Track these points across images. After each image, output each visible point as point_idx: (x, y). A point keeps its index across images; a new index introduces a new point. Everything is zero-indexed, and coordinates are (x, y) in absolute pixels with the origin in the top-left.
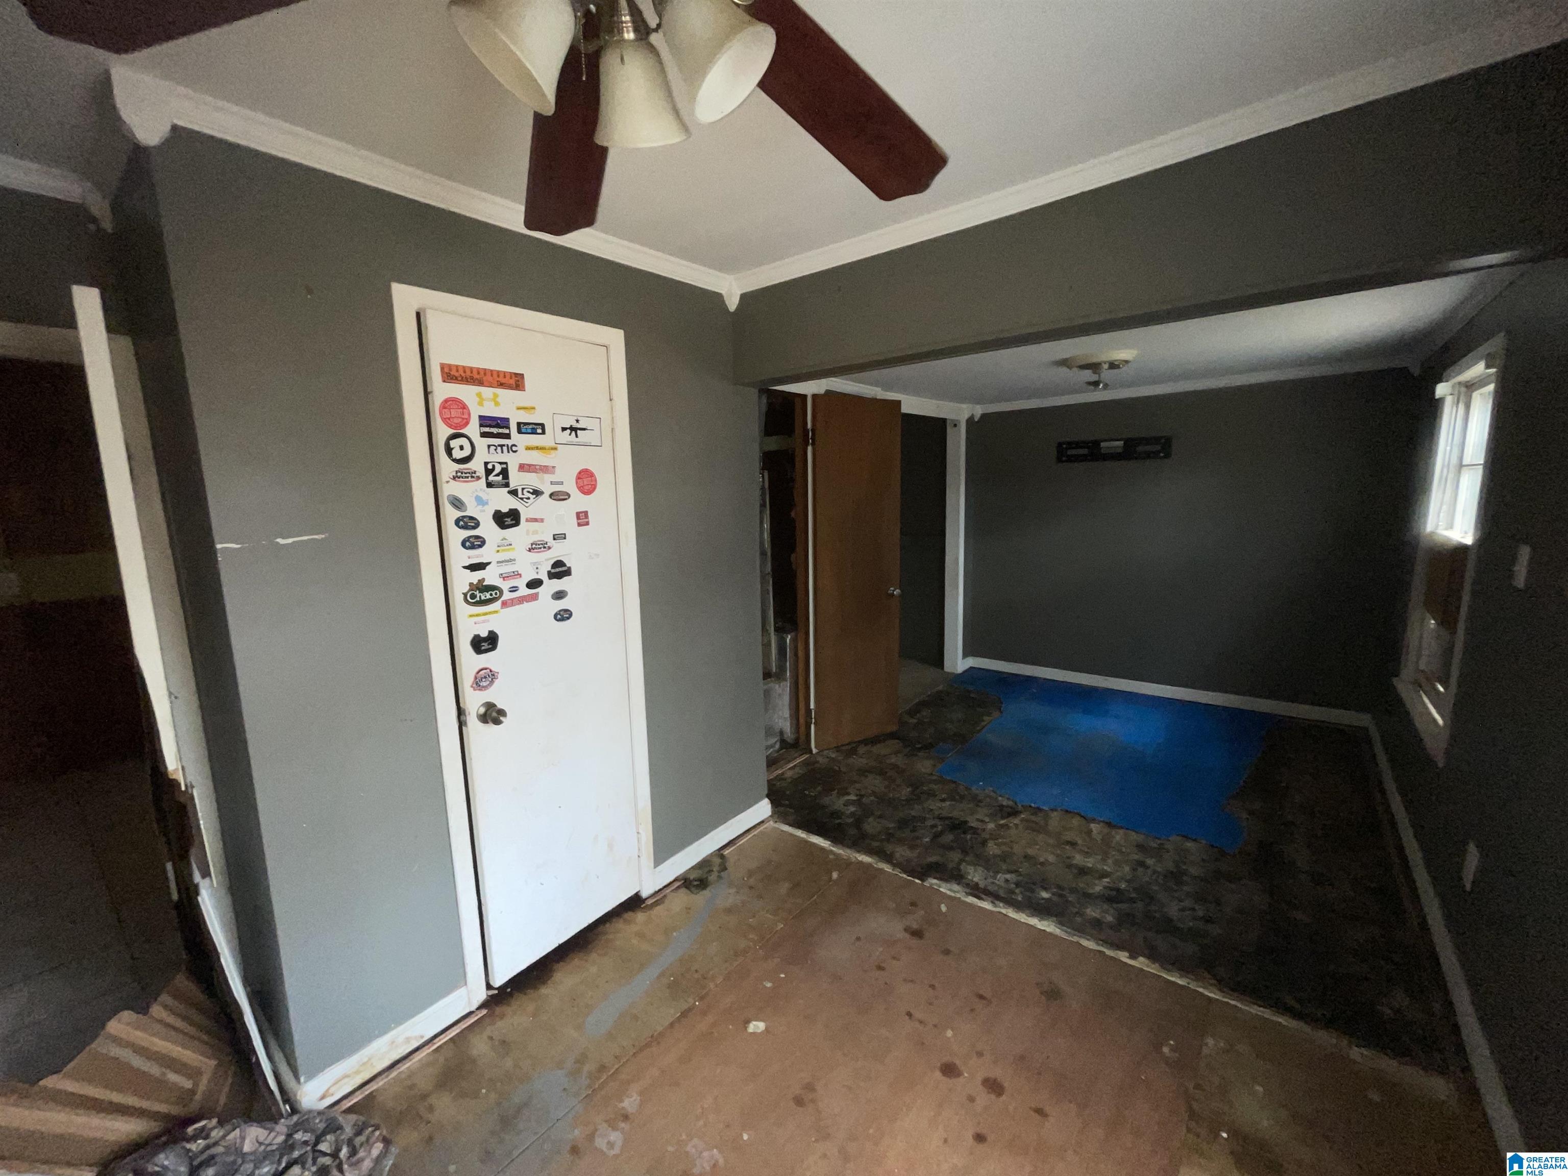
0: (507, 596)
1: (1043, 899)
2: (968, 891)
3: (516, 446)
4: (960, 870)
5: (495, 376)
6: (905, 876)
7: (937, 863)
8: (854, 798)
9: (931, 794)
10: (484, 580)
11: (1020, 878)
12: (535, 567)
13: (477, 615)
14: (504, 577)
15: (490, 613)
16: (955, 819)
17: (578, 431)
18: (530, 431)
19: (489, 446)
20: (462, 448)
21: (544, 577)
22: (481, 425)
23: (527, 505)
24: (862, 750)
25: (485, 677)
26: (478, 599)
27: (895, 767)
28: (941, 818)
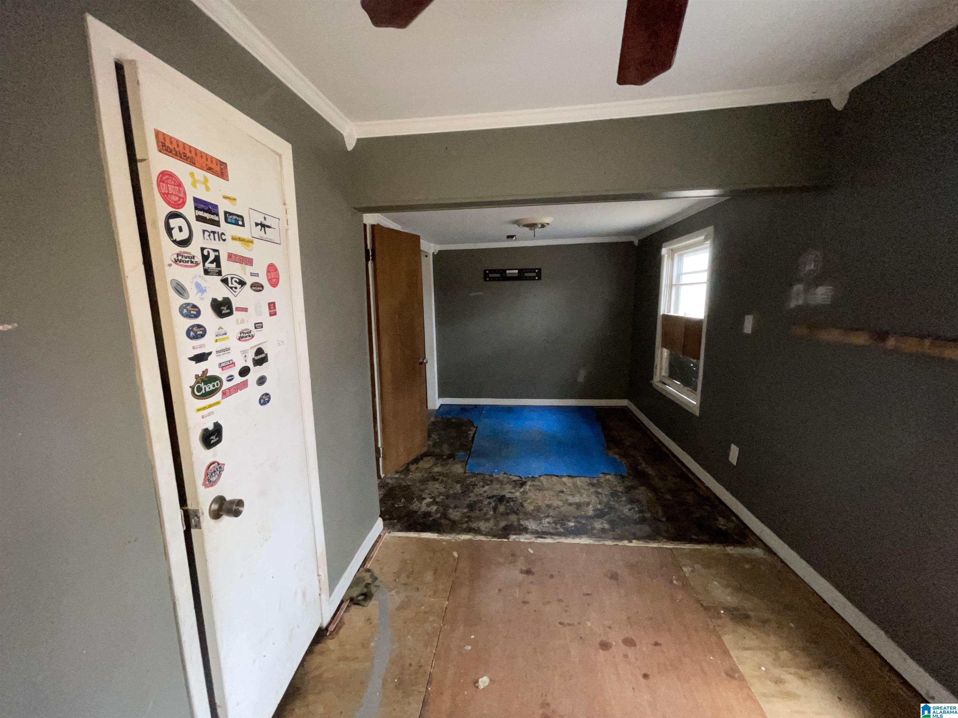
0: (226, 385)
1: (572, 527)
2: (536, 536)
3: (224, 235)
4: (522, 525)
5: (204, 158)
6: (496, 539)
7: (506, 526)
8: (431, 500)
9: (475, 485)
10: (207, 371)
11: (554, 519)
12: (244, 355)
13: (204, 408)
14: (223, 367)
15: (214, 405)
16: (497, 496)
17: (266, 228)
18: (233, 221)
19: (204, 231)
20: (181, 229)
21: (250, 364)
22: (196, 208)
23: (235, 294)
24: (413, 467)
25: (215, 472)
26: (203, 391)
27: (440, 474)
28: (490, 498)
